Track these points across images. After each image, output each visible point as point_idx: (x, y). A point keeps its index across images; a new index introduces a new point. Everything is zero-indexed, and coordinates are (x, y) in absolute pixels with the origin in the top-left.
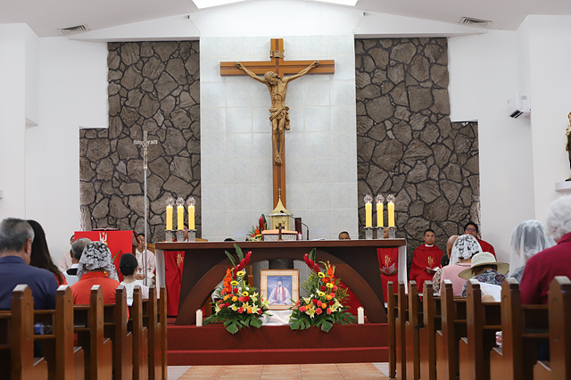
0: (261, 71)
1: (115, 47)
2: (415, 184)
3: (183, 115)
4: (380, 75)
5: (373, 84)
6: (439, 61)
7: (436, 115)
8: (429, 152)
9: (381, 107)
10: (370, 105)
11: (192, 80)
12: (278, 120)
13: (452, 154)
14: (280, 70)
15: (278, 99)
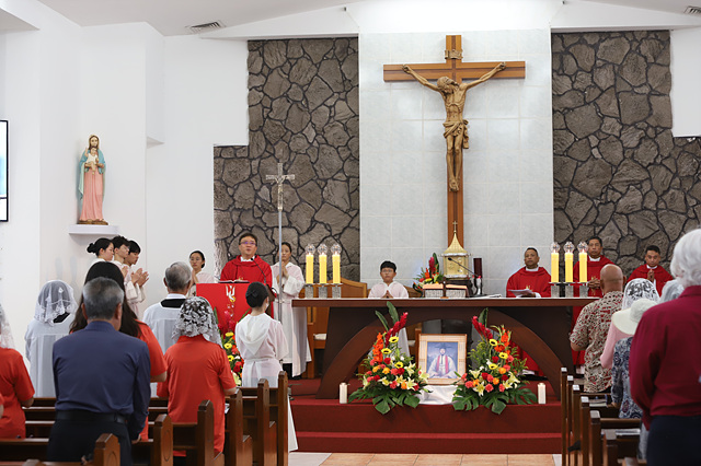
0: (433, 76)
1: (257, 46)
2: (627, 215)
3: (339, 129)
4: (584, 78)
5: (573, 89)
6: (659, 61)
7: (655, 128)
8: (644, 175)
9: (584, 119)
10: (571, 116)
11: (350, 86)
12: (454, 137)
13: (673, 178)
14: (458, 74)
15: (455, 110)
